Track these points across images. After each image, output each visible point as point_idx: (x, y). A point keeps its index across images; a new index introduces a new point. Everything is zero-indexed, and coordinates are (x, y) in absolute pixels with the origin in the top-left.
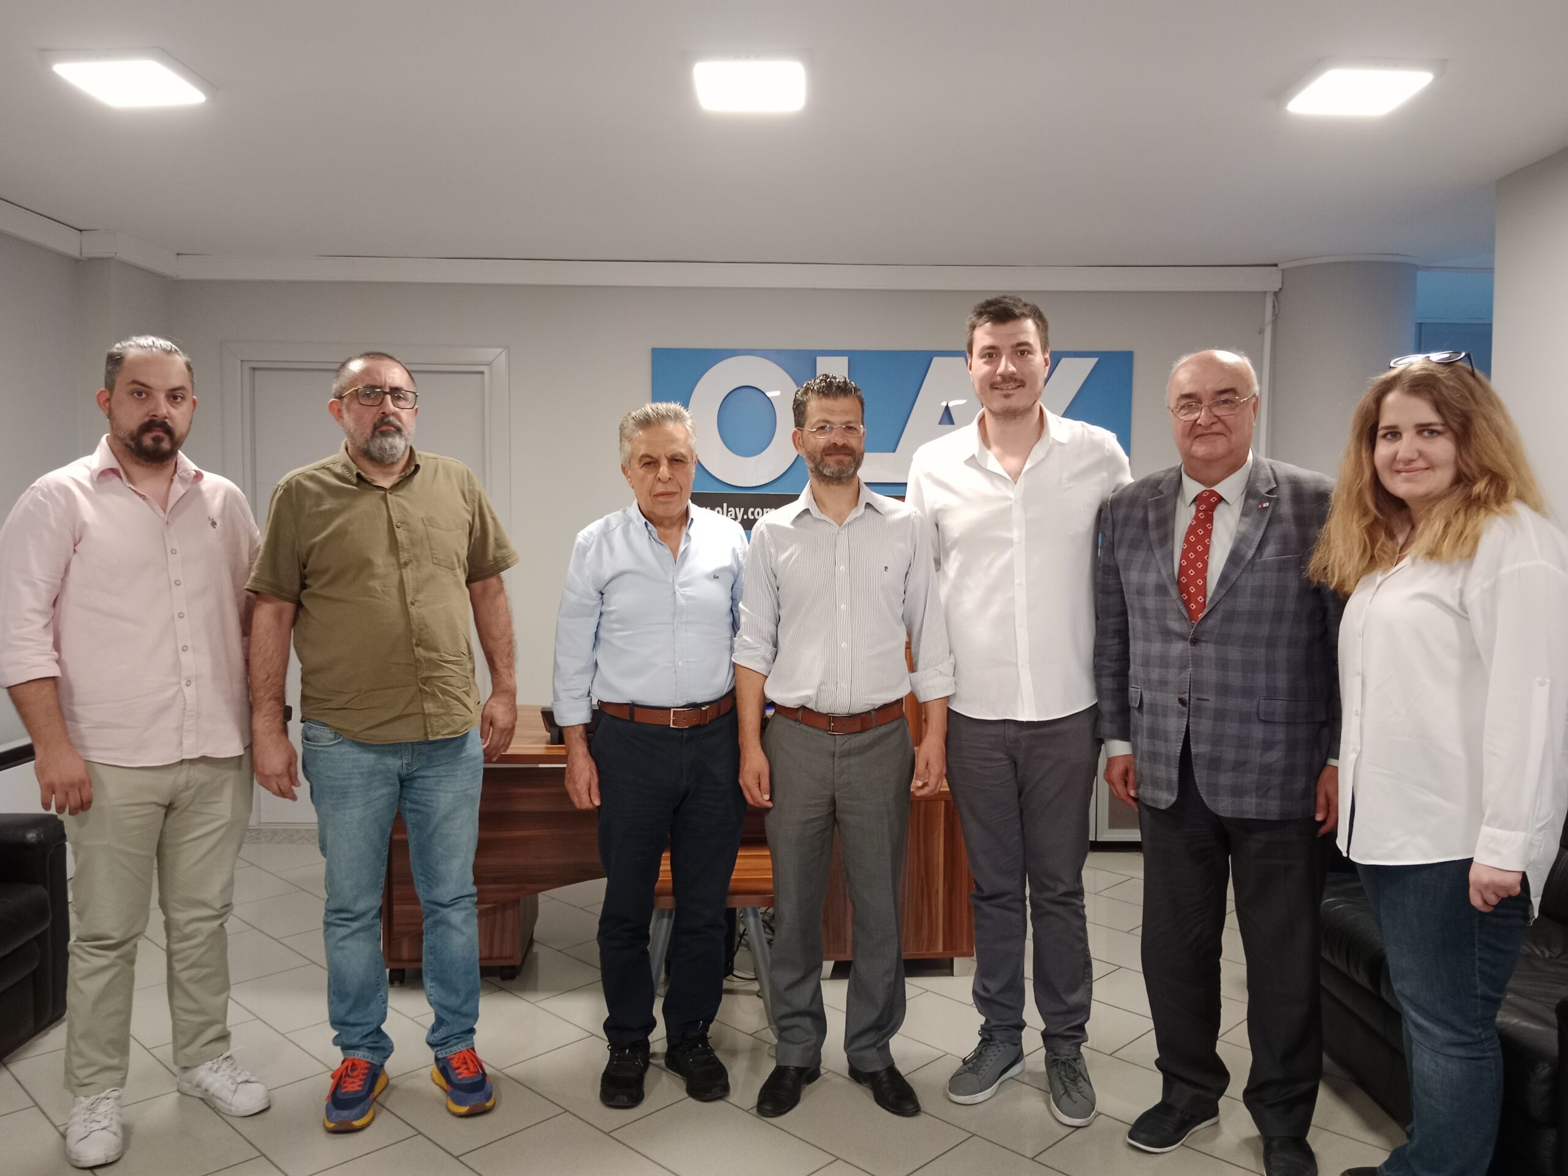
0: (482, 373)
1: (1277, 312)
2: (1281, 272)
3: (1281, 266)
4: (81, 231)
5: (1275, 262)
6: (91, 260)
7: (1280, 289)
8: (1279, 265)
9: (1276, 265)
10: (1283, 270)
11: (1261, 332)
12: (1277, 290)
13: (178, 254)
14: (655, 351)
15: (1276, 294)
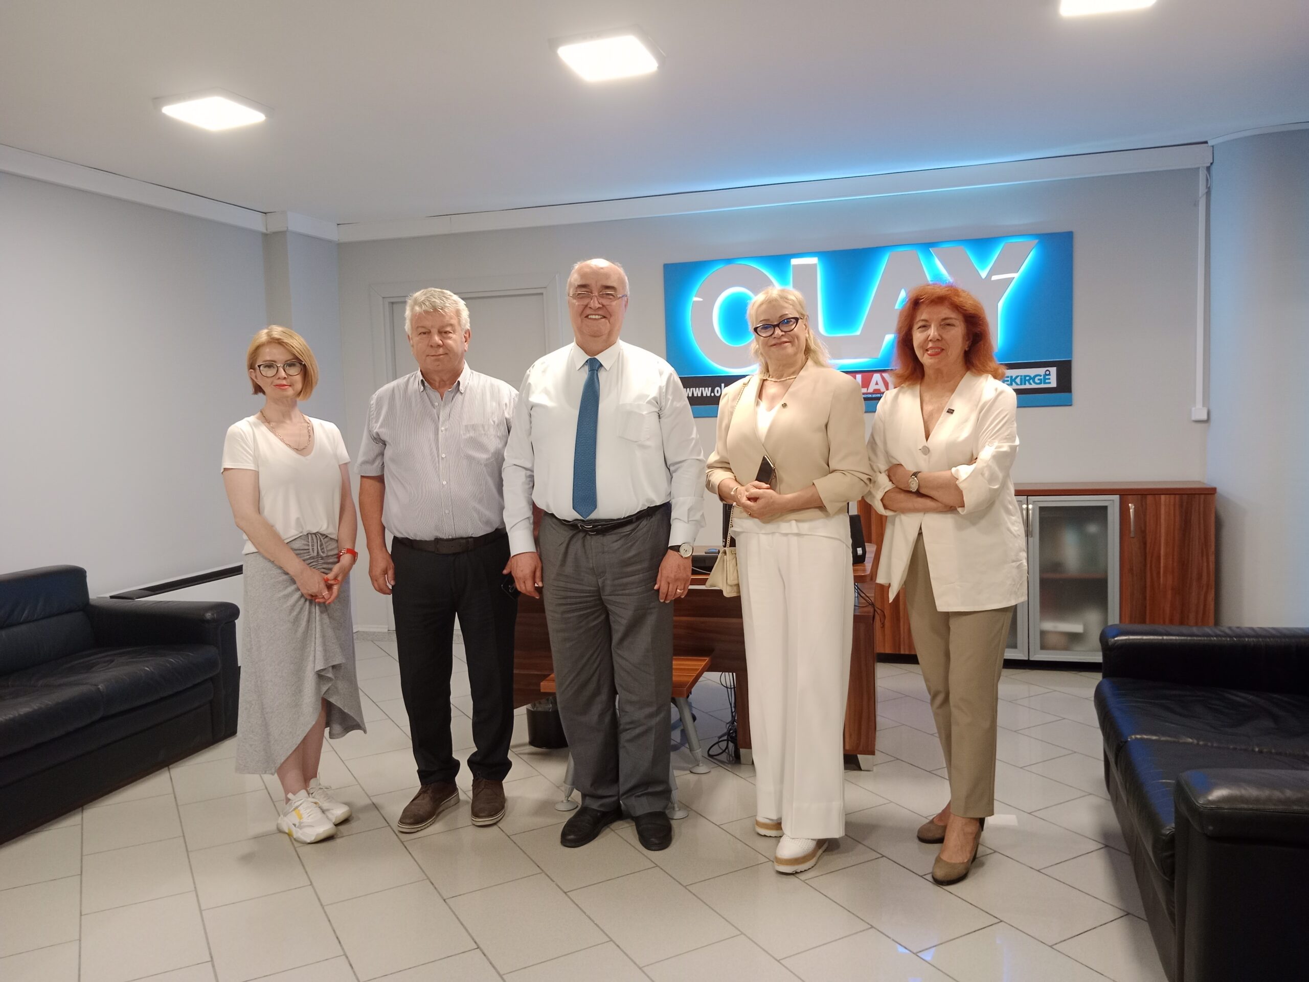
0: (542, 294)
1: (1209, 186)
2: (1212, 147)
3: (1210, 143)
4: (265, 213)
5: (1204, 140)
6: (275, 233)
7: (1212, 164)
8: (1208, 142)
9: (1206, 142)
10: (1213, 146)
11: (1196, 204)
12: (1209, 165)
13: (338, 224)
14: (666, 266)
15: (1208, 169)
